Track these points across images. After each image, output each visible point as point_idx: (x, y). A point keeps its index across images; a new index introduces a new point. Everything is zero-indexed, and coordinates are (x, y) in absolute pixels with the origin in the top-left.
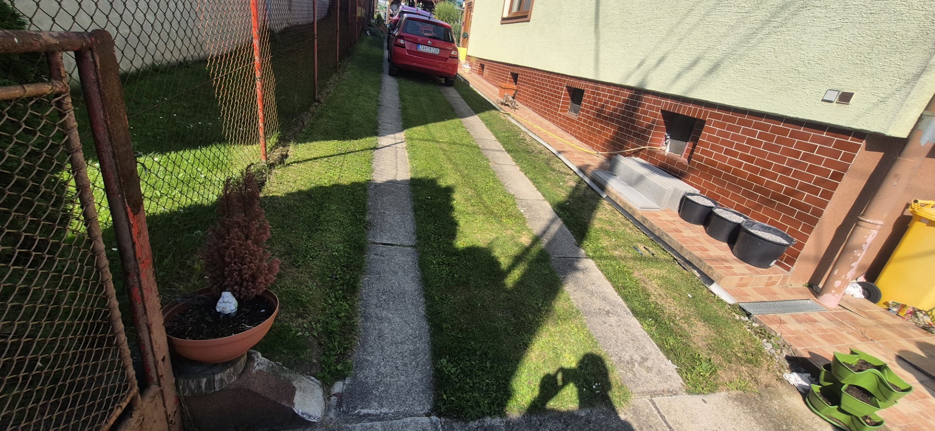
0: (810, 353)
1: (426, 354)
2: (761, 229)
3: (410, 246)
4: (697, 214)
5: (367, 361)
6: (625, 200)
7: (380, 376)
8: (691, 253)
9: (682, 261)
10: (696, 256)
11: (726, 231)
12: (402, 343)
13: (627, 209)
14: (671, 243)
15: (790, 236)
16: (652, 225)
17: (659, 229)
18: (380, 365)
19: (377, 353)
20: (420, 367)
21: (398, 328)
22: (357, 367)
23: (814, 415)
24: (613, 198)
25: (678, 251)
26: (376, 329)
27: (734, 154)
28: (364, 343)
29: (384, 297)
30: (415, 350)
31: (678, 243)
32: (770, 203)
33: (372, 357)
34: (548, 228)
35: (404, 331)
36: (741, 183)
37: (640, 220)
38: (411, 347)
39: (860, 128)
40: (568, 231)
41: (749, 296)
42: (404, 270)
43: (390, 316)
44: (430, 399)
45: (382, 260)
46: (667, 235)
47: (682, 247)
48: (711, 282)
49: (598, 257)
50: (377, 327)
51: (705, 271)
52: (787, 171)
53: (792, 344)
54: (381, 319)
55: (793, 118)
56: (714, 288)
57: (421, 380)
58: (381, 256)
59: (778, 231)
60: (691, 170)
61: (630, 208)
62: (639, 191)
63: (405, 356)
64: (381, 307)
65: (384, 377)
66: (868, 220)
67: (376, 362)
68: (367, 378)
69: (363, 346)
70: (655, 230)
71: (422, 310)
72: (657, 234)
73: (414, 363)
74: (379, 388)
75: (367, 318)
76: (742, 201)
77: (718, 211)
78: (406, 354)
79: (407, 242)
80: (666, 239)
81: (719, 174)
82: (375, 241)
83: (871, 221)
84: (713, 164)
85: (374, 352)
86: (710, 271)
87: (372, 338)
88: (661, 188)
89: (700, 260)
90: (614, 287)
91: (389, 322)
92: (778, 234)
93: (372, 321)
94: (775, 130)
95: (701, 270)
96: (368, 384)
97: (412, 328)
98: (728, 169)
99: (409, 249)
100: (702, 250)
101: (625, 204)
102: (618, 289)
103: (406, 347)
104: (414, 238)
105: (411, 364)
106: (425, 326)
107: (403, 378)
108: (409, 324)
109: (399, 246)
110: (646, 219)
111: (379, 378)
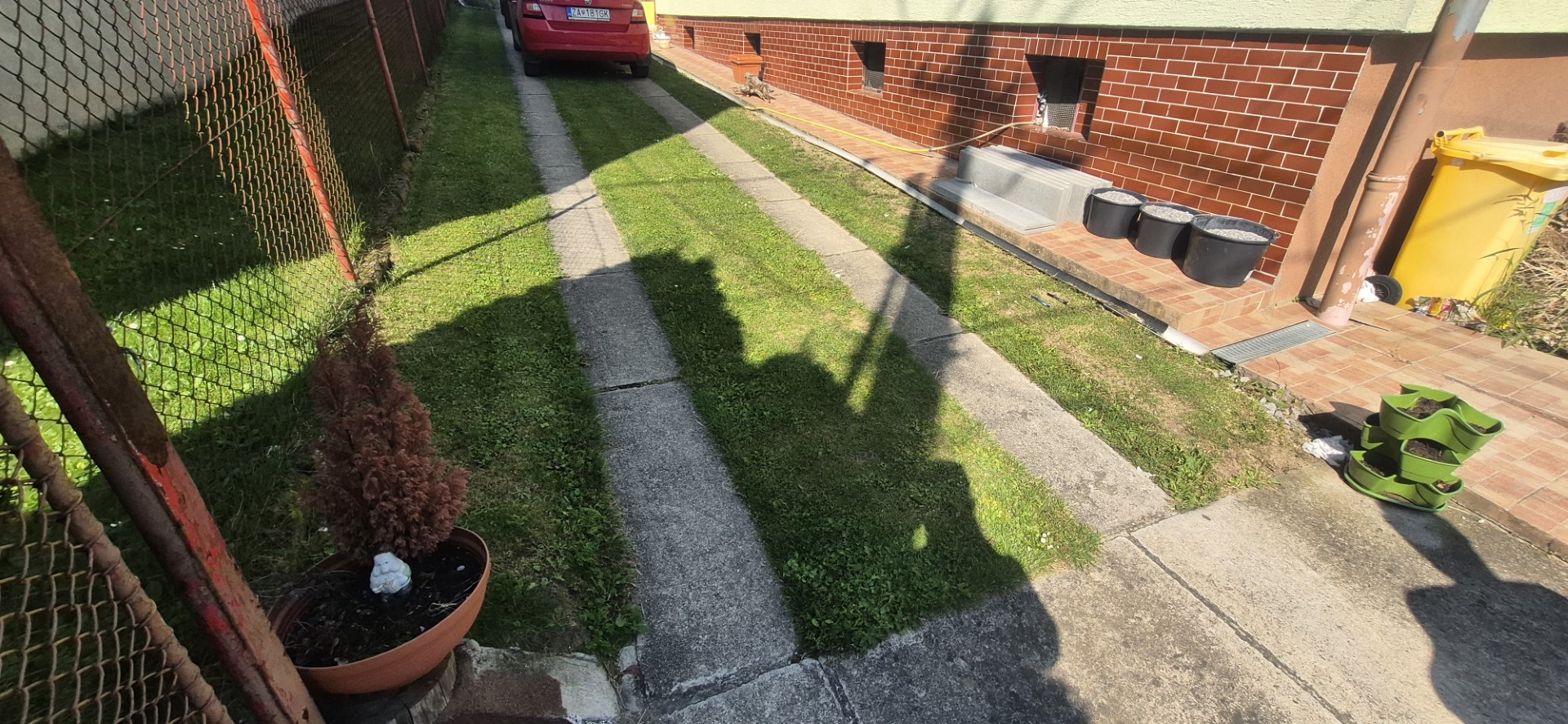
0: (1332, 403)
1: (758, 559)
2: (1222, 225)
3: (669, 380)
4: (1116, 220)
5: (664, 598)
6: (999, 222)
7: (693, 618)
8: (1122, 288)
9: (1110, 304)
10: (1132, 291)
11: (1168, 239)
12: (712, 551)
13: (1004, 237)
14: (1086, 277)
15: (1267, 228)
16: (1051, 255)
17: (1063, 258)
18: (687, 598)
19: (675, 580)
20: (756, 583)
21: (697, 528)
22: (650, 613)
23: (1360, 496)
24: (977, 221)
25: (1101, 289)
26: (659, 540)
27: (1161, 110)
28: (648, 568)
29: (655, 480)
30: (738, 557)
31: (1098, 275)
32: (1229, 181)
33: (670, 589)
34: (888, 294)
35: (710, 531)
36: (1178, 156)
37: (1028, 250)
38: (731, 554)
39: (1361, 28)
40: (921, 293)
41: (1223, 335)
42: (673, 423)
43: (677, 510)
44: (789, 632)
45: (629, 417)
46: (1079, 267)
47: (1106, 282)
48: (1163, 326)
49: (983, 327)
50: (661, 536)
51: (1150, 311)
52: (1250, 122)
53: (1304, 396)
54: (662, 520)
55: (1250, 30)
56: (1169, 335)
57: (765, 605)
58: (626, 408)
59: (1247, 223)
60: (1092, 150)
61: (1008, 234)
62: (1016, 202)
63: (726, 572)
64: (656, 498)
65: (701, 617)
66: (1384, 179)
67: (679, 595)
68: (672, 626)
69: (647, 574)
70: (1056, 263)
71: (727, 486)
72: (1061, 267)
73: (743, 579)
74: (699, 639)
75: (637, 524)
76: (1183, 185)
77: (1149, 209)
78: (725, 568)
79: (662, 375)
80: (1078, 273)
81: (1139, 148)
82: (607, 385)
83: (1389, 179)
84: (1129, 132)
85: (670, 580)
86: (1159, 310)
87: (659, 555)
88: (1053, 189)
89: (1140, 296)
90: (1021, 371)
91: (679, 521)
92: (1248, 227)
93: (649, 528)
94: (1223, 56)
95: (1144, 310)
96: (678, 636)
97: (721, 522)
98: (1153, 137)
99: (670, 384)
100: (1137, 279)
101: (999, 229)
102: (1027, 372)
103: (721, 557)
104: (672, 363)
105: (738, 582)
106: (742, 512)
107: (734, 610)
108: (714, 517)
109: (652, 383)
110: (1038, 247)
111: (692, 621)
